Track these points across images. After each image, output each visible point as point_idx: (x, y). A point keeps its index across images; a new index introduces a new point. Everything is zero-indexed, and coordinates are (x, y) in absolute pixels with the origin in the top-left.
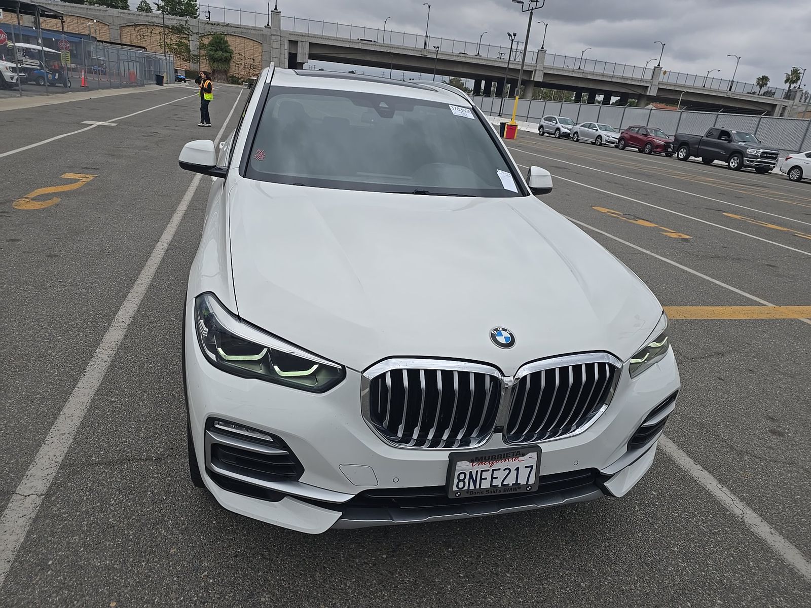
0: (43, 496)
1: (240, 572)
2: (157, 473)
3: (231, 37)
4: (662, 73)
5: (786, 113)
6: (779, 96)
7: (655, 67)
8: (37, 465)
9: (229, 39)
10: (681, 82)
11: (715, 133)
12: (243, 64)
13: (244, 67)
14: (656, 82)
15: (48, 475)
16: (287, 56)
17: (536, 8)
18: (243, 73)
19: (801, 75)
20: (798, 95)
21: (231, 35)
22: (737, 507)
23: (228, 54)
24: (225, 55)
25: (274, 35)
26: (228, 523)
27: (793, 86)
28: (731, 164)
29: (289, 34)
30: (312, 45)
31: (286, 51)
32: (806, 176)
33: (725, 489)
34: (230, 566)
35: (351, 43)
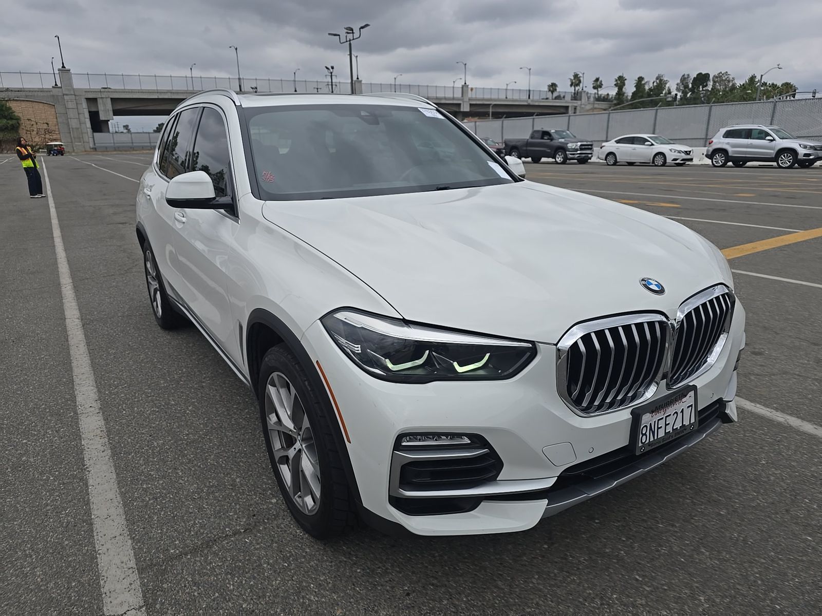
0: (144, 608)
1: (425, 608)
2: (258, 544)
3: (15, 102)
4: (469, 90)
5: (578, 111)
6: (568, 98)
7: (463, 86)
8: (109, 579)
9: (13, 105)
10: (487, 96)
11: (536, 135)
12: (36, 129)
13: (37, 133)
14: (466, 99)
15: (131, 584)
16: (87, 115)
17: (353, 39)
18: (37, 139)
19: (582, 79)
20: (583, 95)
21: (14, 100)
22: (779, 417)
23: (14, 122)
24: (11, 122)
25: (67, 95)
26: (373, 567)
27: (577, 88)
28: (557, 159)
29: (86, 92)
30: (113, 100)
31: (85, 110)
32: (620, 159)
33: (758, 405)
34: (410, 606)
35: (159, 94)
